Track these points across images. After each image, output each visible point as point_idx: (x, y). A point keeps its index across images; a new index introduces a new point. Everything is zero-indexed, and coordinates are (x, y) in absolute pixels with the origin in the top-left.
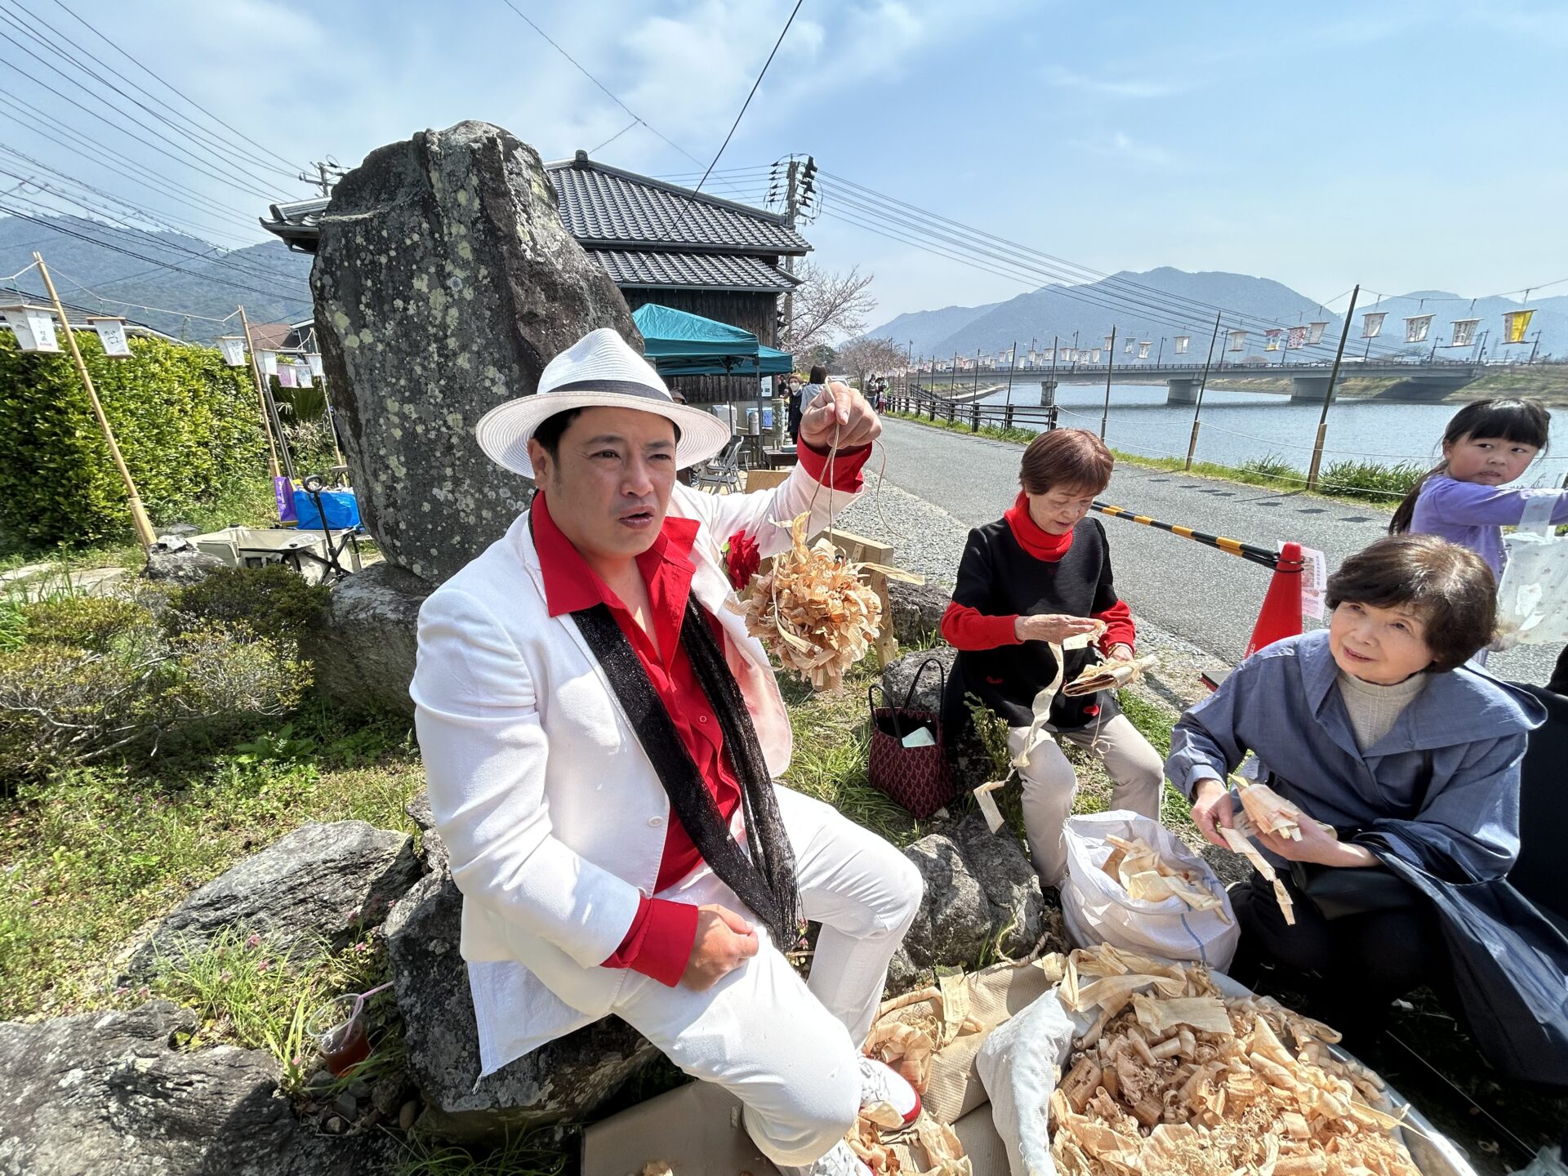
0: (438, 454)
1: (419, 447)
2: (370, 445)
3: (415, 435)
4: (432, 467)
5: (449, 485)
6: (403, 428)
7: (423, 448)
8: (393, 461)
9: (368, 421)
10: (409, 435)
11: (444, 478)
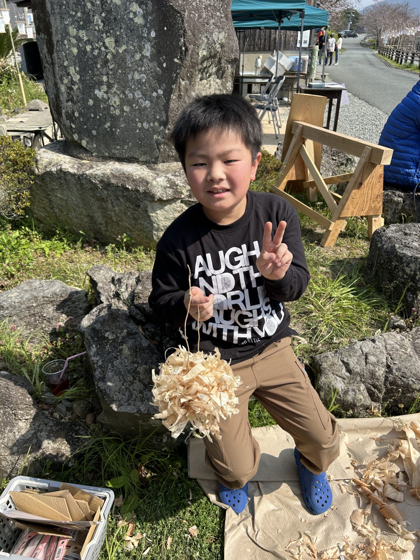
0: (99, 66)
1: (88, 61)
2: (59, 58)
3: (85, 51)
4: (95, 75)
5: (104, 88)
6: (79, 48)
7: (90, 62)
8: (72, 70)
9: (58, 41)
10: (82, 52)
11: (101, 83)
